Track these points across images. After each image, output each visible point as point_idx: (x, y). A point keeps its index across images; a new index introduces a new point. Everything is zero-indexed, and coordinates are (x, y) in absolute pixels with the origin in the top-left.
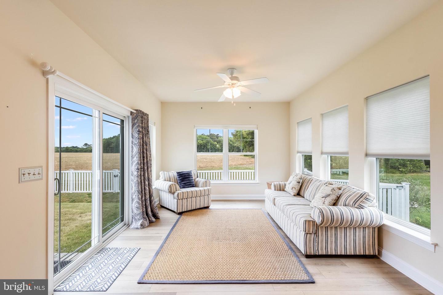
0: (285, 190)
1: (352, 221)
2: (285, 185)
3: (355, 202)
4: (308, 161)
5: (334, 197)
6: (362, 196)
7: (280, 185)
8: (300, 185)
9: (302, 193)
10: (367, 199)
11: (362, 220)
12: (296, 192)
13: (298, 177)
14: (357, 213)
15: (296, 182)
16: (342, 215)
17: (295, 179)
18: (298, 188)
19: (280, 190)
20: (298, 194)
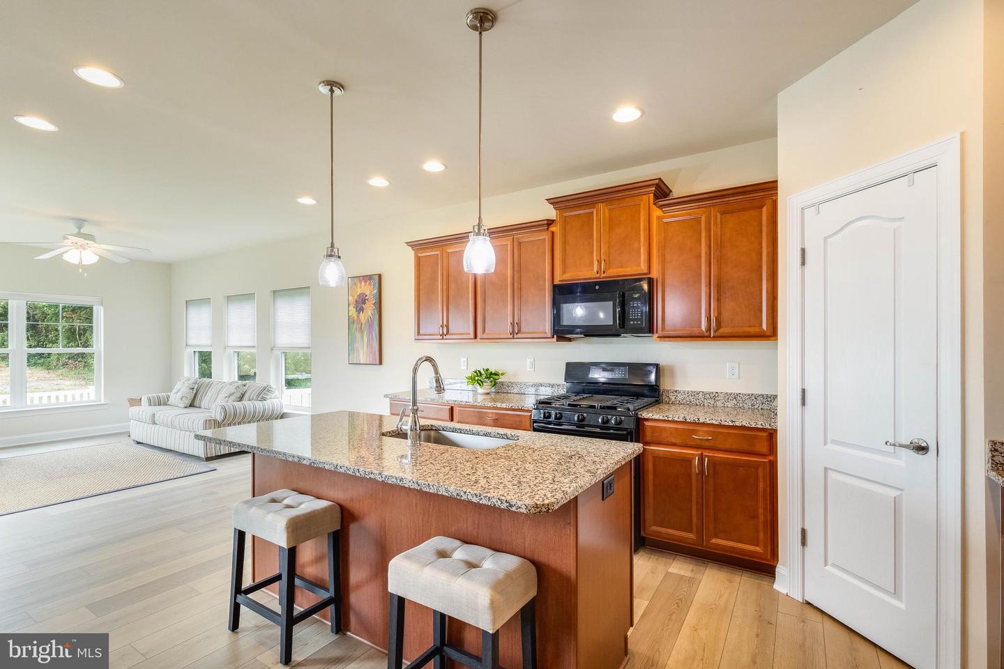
0: (169, 403)
1: (255, 412)
2: (168, 397)
3: (258, 396)
4: (205, 358)
5: (238, 395)
6: (264, 389)
7: (159, 398)
8: (194, 392)
9: (197, 403)
10: (269, 391)
11: (264, 411)
12: (188, 402)
13: (192, 381)
14: (259, 405)
15: (188, 388)
16: (245, 408)
17: (186, 384)
18: (191, 396)
19: (160, 404)
20: (192, 405)
